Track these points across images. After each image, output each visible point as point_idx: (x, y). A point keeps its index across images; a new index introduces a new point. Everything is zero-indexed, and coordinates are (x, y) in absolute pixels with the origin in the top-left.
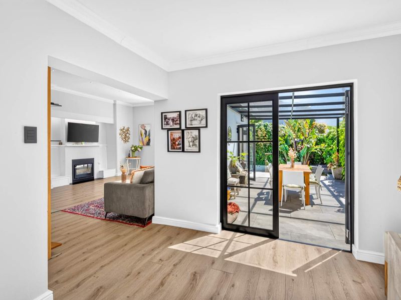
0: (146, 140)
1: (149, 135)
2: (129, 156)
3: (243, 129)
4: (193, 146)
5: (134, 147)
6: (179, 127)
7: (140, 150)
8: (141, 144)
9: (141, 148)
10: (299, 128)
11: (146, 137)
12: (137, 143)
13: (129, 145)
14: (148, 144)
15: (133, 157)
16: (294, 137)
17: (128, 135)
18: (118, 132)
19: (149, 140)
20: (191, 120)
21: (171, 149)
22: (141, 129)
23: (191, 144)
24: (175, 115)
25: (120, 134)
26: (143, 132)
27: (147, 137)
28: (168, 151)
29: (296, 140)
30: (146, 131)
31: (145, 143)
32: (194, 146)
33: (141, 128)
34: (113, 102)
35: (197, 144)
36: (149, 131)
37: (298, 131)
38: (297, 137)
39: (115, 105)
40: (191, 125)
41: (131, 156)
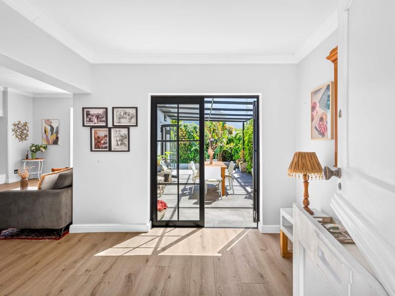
0: (52, 138)
1: (57, 132)
2: (27, 158)
3: (166, 129)
4: (121, 145)
5: (35, 146)
6: (105, 125)
7: (44, 150)
8: (45, 143)
9: (45, 148)
10: (214, 130)
11: (52, 134)
12: (40, 142)
13: (27, 144)
14: (56, 142)
15: (32, 159)
16: (210, 137)
17: (25, 132)
18: (10, 127)
19: (57, 138)
20: (119, 118)
21: (95, 148)
22: (44, 124)
23: (119, 143)
24: (101, 111)
25: (13, 131)
26: (49, 128)
27: (54, 135)
28: (91, 150)
29: (211, 139)
30: (52, 128)
31: (51, 141)
32: (123, 145)
33: (46, 124)
34: (2, 89)
35: (127, 142)
36: (57, 128)
37: (213, 132)
38: (212, 137)
39: (5, 93)
40: (120, 123)
41: (30, 157)
